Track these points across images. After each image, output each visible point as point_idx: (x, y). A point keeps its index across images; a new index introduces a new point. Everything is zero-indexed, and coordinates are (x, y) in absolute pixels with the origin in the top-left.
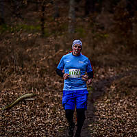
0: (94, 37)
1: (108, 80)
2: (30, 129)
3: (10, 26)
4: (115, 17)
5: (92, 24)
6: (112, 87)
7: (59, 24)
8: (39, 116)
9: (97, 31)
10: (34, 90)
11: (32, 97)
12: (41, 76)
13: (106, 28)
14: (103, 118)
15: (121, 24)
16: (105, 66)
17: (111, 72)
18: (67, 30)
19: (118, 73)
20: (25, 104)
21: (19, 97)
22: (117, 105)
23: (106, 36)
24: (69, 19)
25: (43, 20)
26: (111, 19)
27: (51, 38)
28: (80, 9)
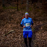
0: (35, 11)
1: (40, 26)
2: (13, 42)
3: (6, 7)
4: (42, 4)
5: (34, 6)
6: (41, 28)
7: (23, 6)
8: (16, 38)
9: (36, 9)
10: (15, 29)
11: (14, 31)
12: (17, 24)
13: (39, 8)
14: (38, 39)
15: (44, 6)
16: (39, 21)
17: (41, 23)
18: (26, 8)
19: (43, 23)
20: (12, 34)
21: (9, 31)
22: (43, 34)
23: (39, 10)
24: (26, 5)
25: (18, 5)
26: (41, 5)
27: (20, 11)
28: (30, 1)
